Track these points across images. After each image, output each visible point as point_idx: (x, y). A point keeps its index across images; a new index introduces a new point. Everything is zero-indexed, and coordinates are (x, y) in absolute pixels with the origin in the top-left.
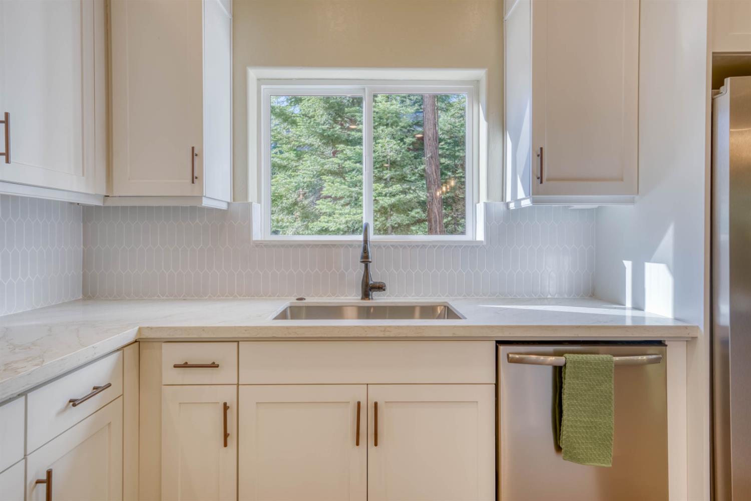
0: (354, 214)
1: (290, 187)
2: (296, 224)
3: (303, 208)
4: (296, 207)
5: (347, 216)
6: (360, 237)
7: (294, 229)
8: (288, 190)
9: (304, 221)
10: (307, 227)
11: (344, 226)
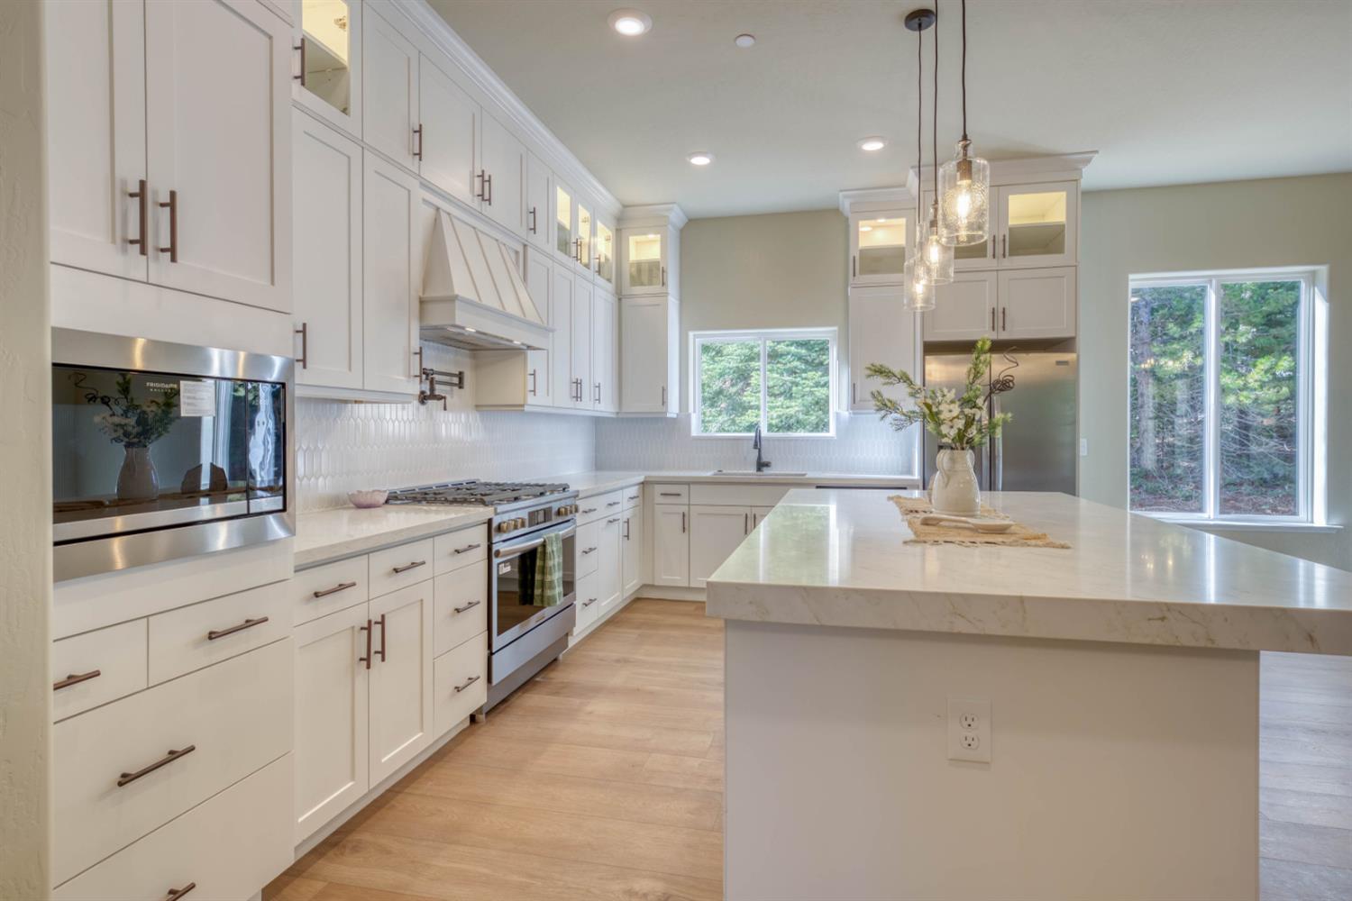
0: (788, 408)
1: (713, 374)
2: (720, 418)
3: (730, 397)
4: (721, 397)
5: (780, 409)
6: (753, 434)
7: (719, 425)
8: (711, 377)
9: (730, 415)
10: (733, 422)
11: (777, 420)
